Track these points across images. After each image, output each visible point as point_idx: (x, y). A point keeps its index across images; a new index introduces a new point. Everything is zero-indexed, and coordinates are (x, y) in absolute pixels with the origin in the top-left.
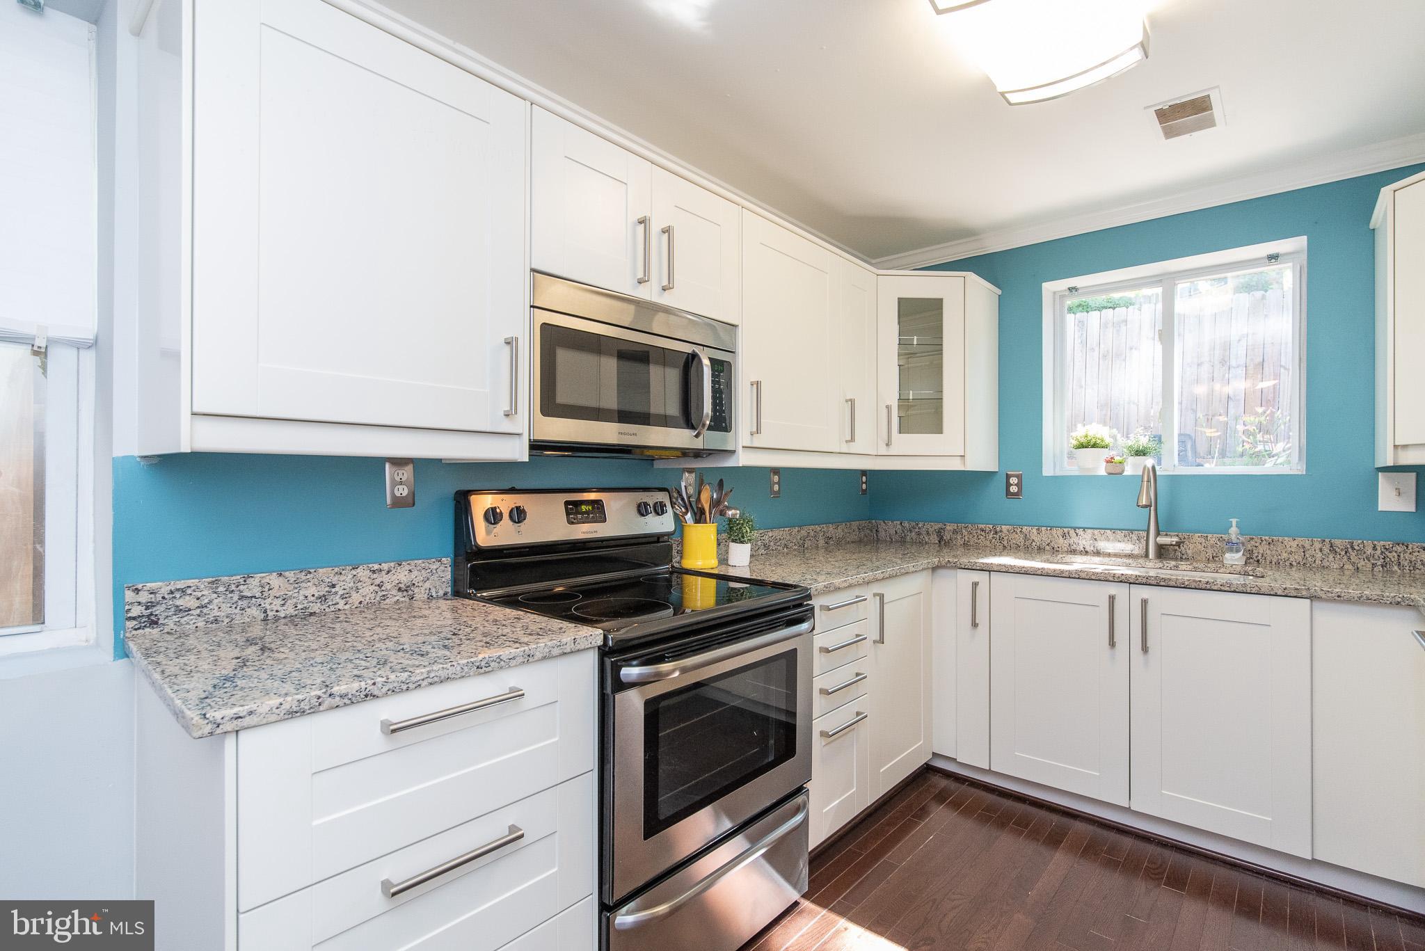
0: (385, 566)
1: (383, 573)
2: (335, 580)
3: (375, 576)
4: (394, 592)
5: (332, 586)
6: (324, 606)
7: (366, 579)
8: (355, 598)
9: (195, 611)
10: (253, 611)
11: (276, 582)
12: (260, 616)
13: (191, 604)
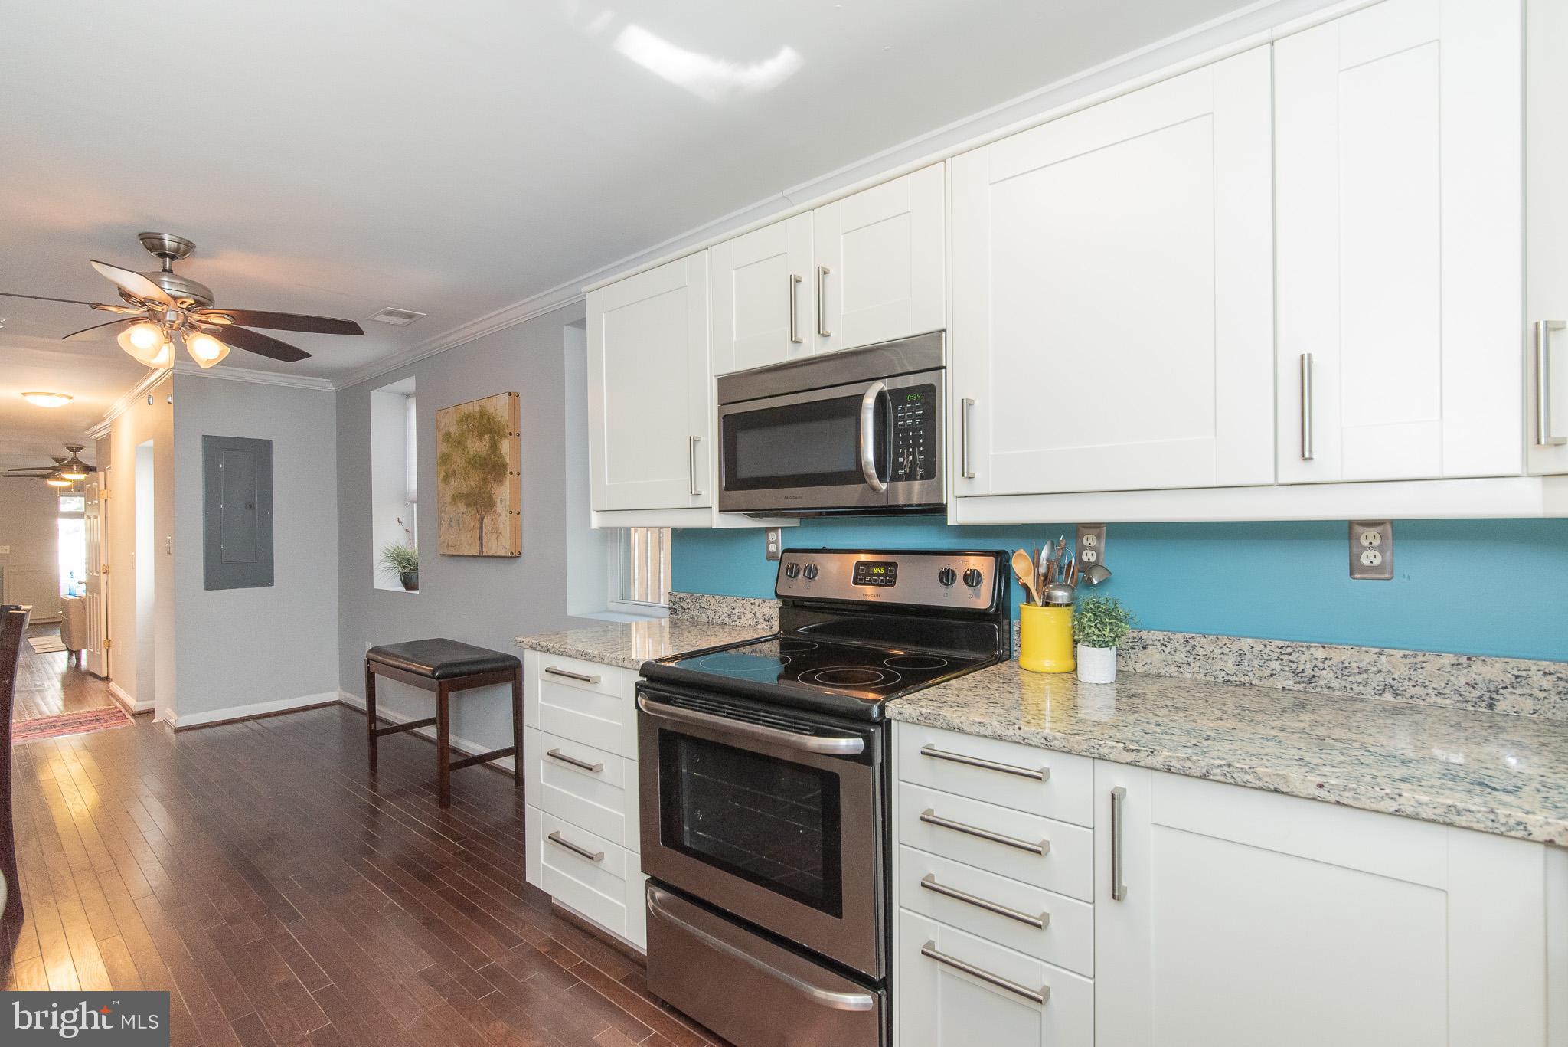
0: (757, 601)
1: (757, 605)
2: (734, 605)
3: (752, 607)
4: (762, 621)
5: (734, 609)
6: (730, 621)
7: (748, 608)
8: (743, 620)
9: (687, 611)
10: (704, 616)
11: (712, 601)
12: (707, 620)
13: (686, 606)
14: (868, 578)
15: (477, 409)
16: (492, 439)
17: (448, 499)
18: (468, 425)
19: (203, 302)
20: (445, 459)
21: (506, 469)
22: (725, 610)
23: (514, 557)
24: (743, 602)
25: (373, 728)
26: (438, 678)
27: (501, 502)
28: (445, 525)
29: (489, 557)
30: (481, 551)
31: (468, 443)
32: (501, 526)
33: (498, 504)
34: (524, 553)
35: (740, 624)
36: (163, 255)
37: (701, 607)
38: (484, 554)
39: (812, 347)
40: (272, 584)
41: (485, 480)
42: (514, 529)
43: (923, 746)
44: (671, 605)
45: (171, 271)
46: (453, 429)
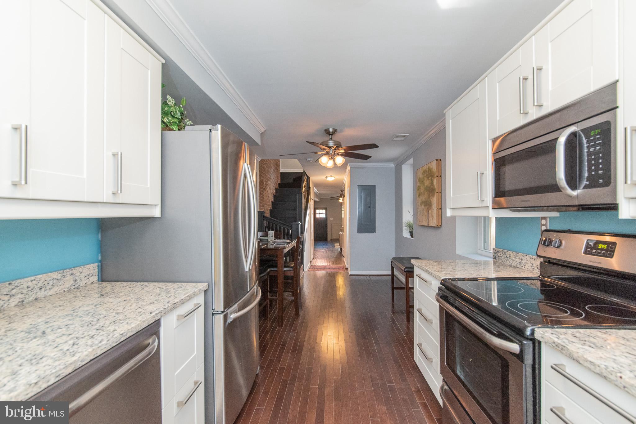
2: (522, 258)
3: (531, 260)
4: (536, 268)
5: (522, 260)
6: (520, 266)
7: (529, 261)
8: (527, 266)
9: (500, 258)
10: (508, 262)
11: (512, 254)
12: (509, 264)
13: (500, 256)
14: (594, 251)
15: (427, 168)
16: (431, 179)
17: (419, 204)
18: (425, 174)
19: (338, 146)
20: (419, 188)
21: (435, 190)
22: (518, 260)
23: (439, 227)
24: (526, 257)
25: (393, 286)
26: (406, 272)
27: (434, 205)
28: (419, 213)
29: (430, 226)
30: (428, 224)
31: (425, 181)
32: (434, 214)
33: (433, 205)
34: (443, 225)
35: (525, 269)
36: (330, 135)
37: (506, 257)
38: (429, 225)
39: (534, 114)
40: (375, 233)
41: (429, 196)
42: (438, 216)
43: (556, 363)
44: (494, 254)
45: (331, 139)
46: (421, 176)
